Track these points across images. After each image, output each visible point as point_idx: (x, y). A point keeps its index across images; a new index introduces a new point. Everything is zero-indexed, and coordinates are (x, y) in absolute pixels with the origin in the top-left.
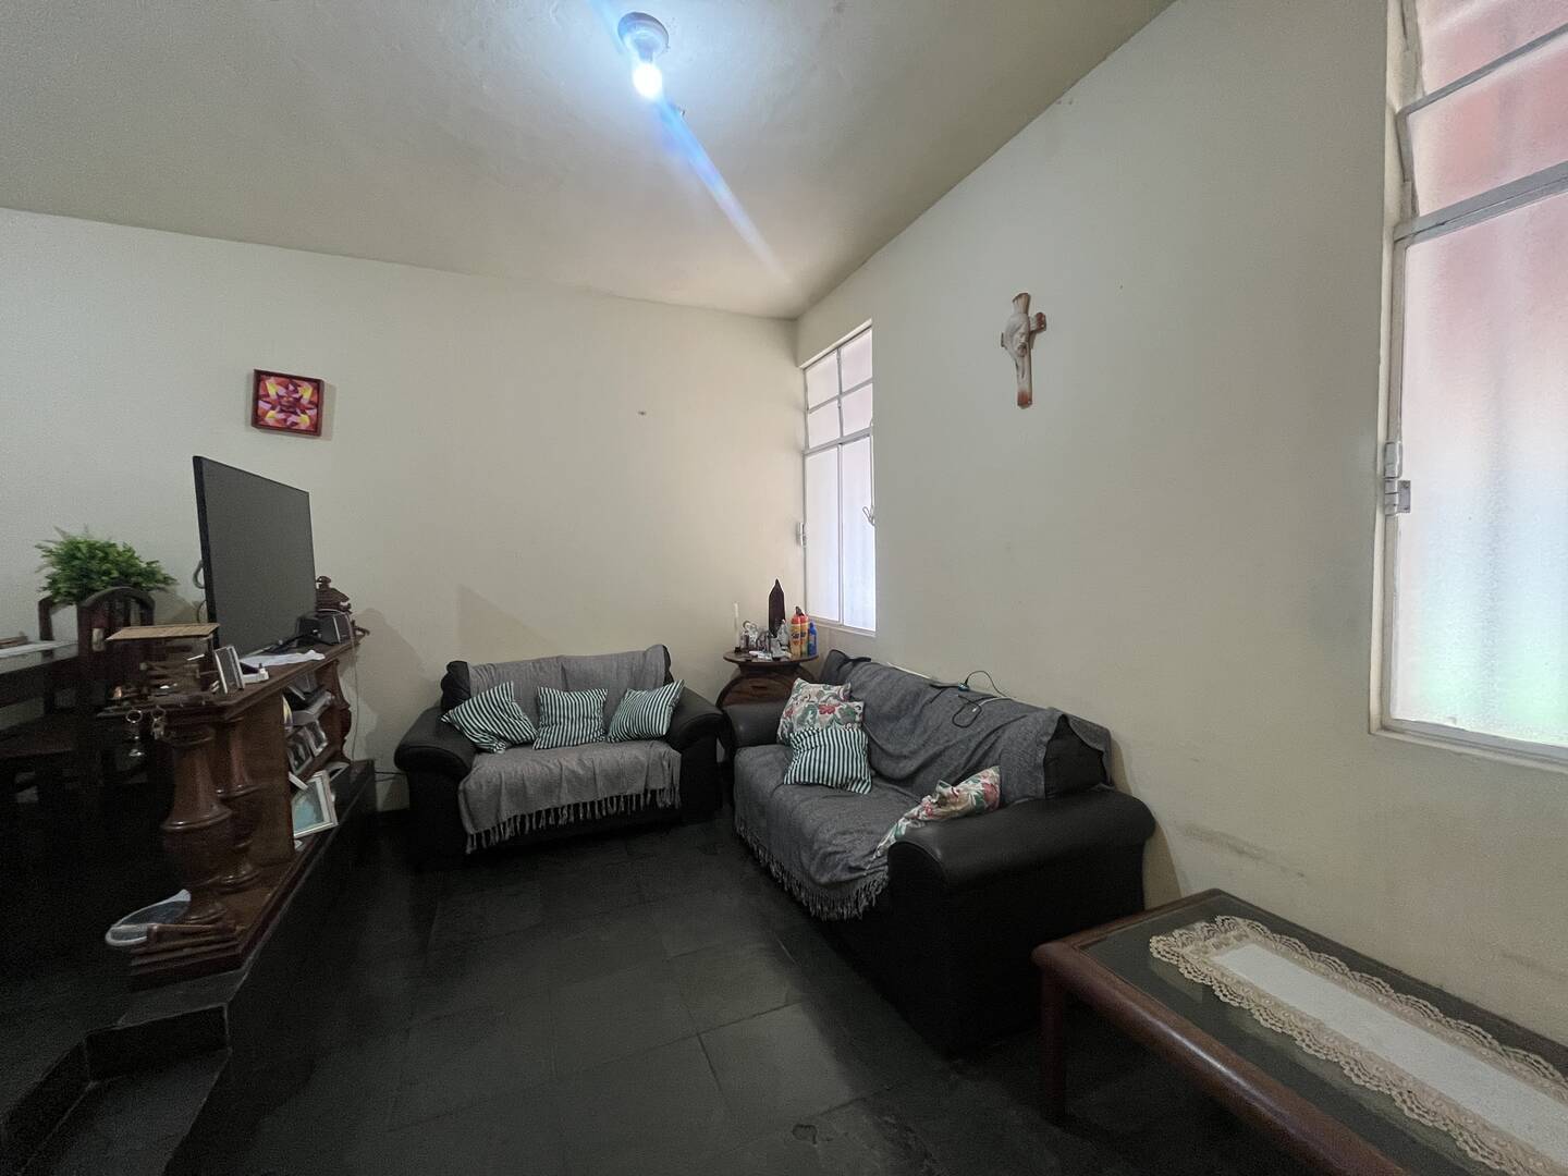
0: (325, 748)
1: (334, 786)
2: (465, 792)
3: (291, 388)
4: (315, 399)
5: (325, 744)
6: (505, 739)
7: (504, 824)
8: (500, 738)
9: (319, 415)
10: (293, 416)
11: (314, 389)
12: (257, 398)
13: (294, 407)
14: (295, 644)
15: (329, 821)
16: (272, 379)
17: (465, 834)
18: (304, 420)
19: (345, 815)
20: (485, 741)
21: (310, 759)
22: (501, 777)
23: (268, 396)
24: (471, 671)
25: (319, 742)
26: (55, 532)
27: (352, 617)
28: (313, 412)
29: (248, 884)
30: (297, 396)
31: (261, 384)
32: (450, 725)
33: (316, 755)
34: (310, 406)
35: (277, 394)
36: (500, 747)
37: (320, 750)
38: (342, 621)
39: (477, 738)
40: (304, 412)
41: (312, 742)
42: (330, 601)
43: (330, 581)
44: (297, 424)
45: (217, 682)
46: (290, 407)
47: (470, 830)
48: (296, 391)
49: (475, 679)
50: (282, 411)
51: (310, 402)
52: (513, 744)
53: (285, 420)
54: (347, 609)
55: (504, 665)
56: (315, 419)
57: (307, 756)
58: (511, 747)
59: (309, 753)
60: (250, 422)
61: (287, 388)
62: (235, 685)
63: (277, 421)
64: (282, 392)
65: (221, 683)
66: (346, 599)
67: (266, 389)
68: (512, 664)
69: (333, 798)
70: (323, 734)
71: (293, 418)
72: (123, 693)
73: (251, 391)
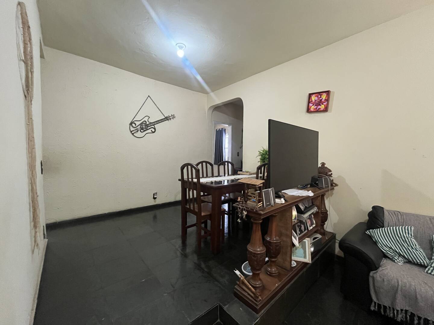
0: (313, 228)
1: (314, 244)
2: (373, 278)
3: (319, 96)
4: (327, 98)
5: (314, 226)
6: (404, 257)
7: (398, 311)
8: (400, 255)
9: (328, 104)
10: (319, 106)
11: (327, 94)
12: (309, 102)
13: (320, 103)
14: (309, 186)
15: (308, 259)
16: (314, 95)
17: (371, 300)
18: (322, 107)
19: (315, 259)
20: (390, 253)
21: (306, 231)
22: (398, 283)
23: (312, 101)
24: (386, 213)
25: (312, 224)
26: (262, 148)
27: (332, 178)
28: (326, 103)
29: (274, 275)
30: (321, 99)
31: (311, 98)
32: (370, 237)
33: (309, 230)
34: (325, 101)
35: (315, 100)
36: (400, 261)
37: (311, 228)
38: (326, 180)
39: (385, 250)
40: (323, 104)
41: (309, 224)
42: (324, 171)
43: (325, 164)
44: (320, 108)
45: (262, 203)
46: (318, 103)
47: (374, 298)
48: (321, 97)
49: (387, 217)
50: (316, 105)
51: (325, 100)
52: (409, 262)
53: (317, 108)
54: (331, 175)
55: (407, 214)
56: (326, 105)
57: (305, 230)
58: (407, 262)
59: (306, 228)
60: (306, 111)
61: (318, 97)
62: (270, 204)
63: (314, 109)
64: (316, 98)
65: (263, 203)
66: (330, 171)
67: (312, 99)
68: (413, 215)
69: (312, 249)
70: (314, 221)
71: (319, 107)
72: (240, 199)
73: (308, 101)
